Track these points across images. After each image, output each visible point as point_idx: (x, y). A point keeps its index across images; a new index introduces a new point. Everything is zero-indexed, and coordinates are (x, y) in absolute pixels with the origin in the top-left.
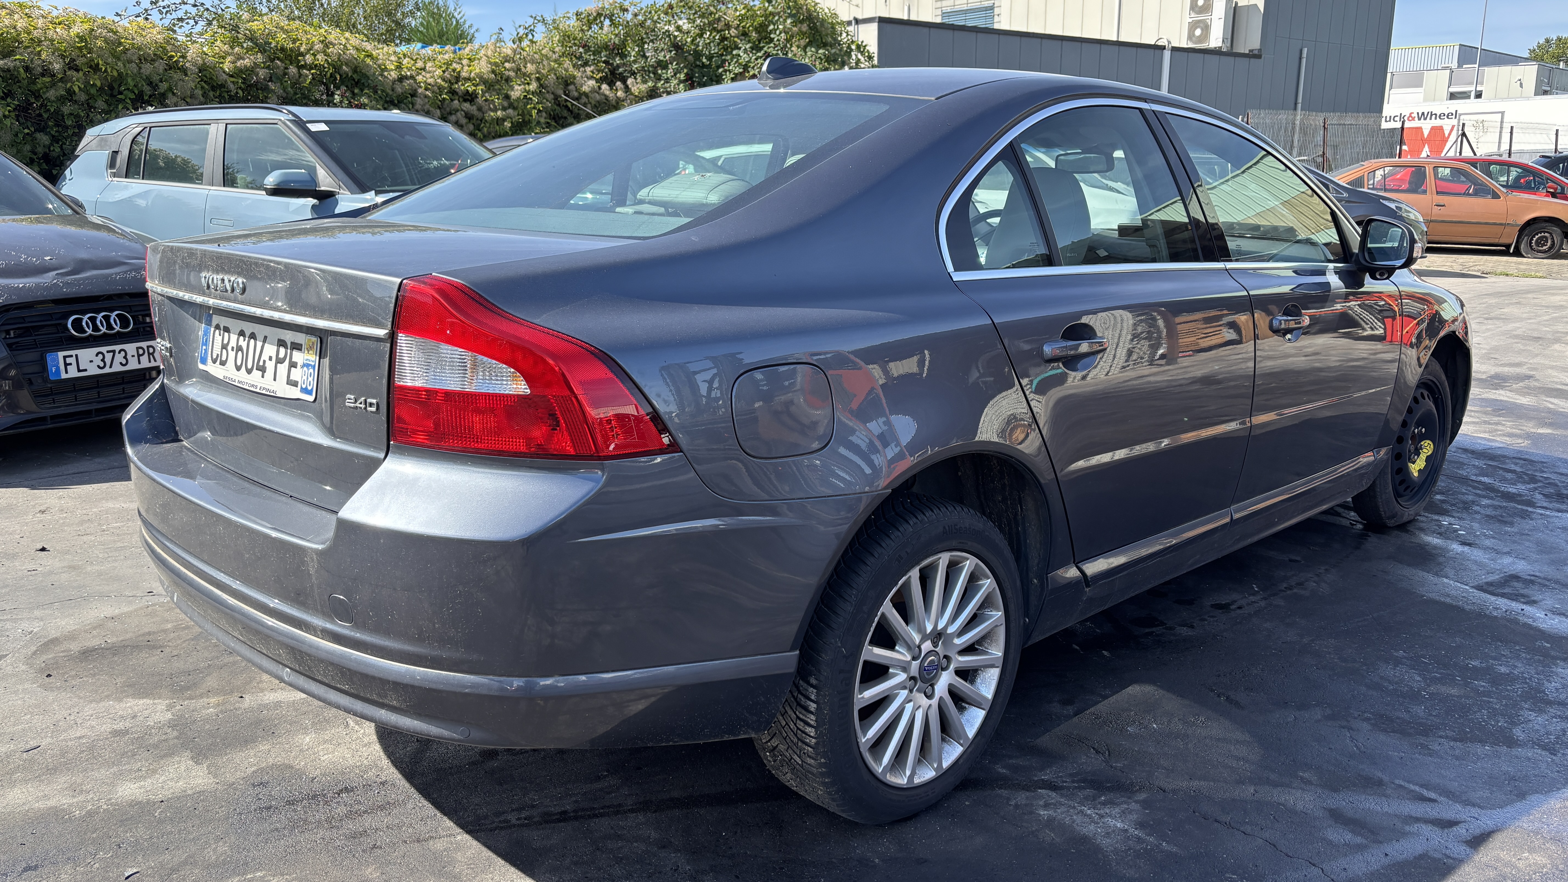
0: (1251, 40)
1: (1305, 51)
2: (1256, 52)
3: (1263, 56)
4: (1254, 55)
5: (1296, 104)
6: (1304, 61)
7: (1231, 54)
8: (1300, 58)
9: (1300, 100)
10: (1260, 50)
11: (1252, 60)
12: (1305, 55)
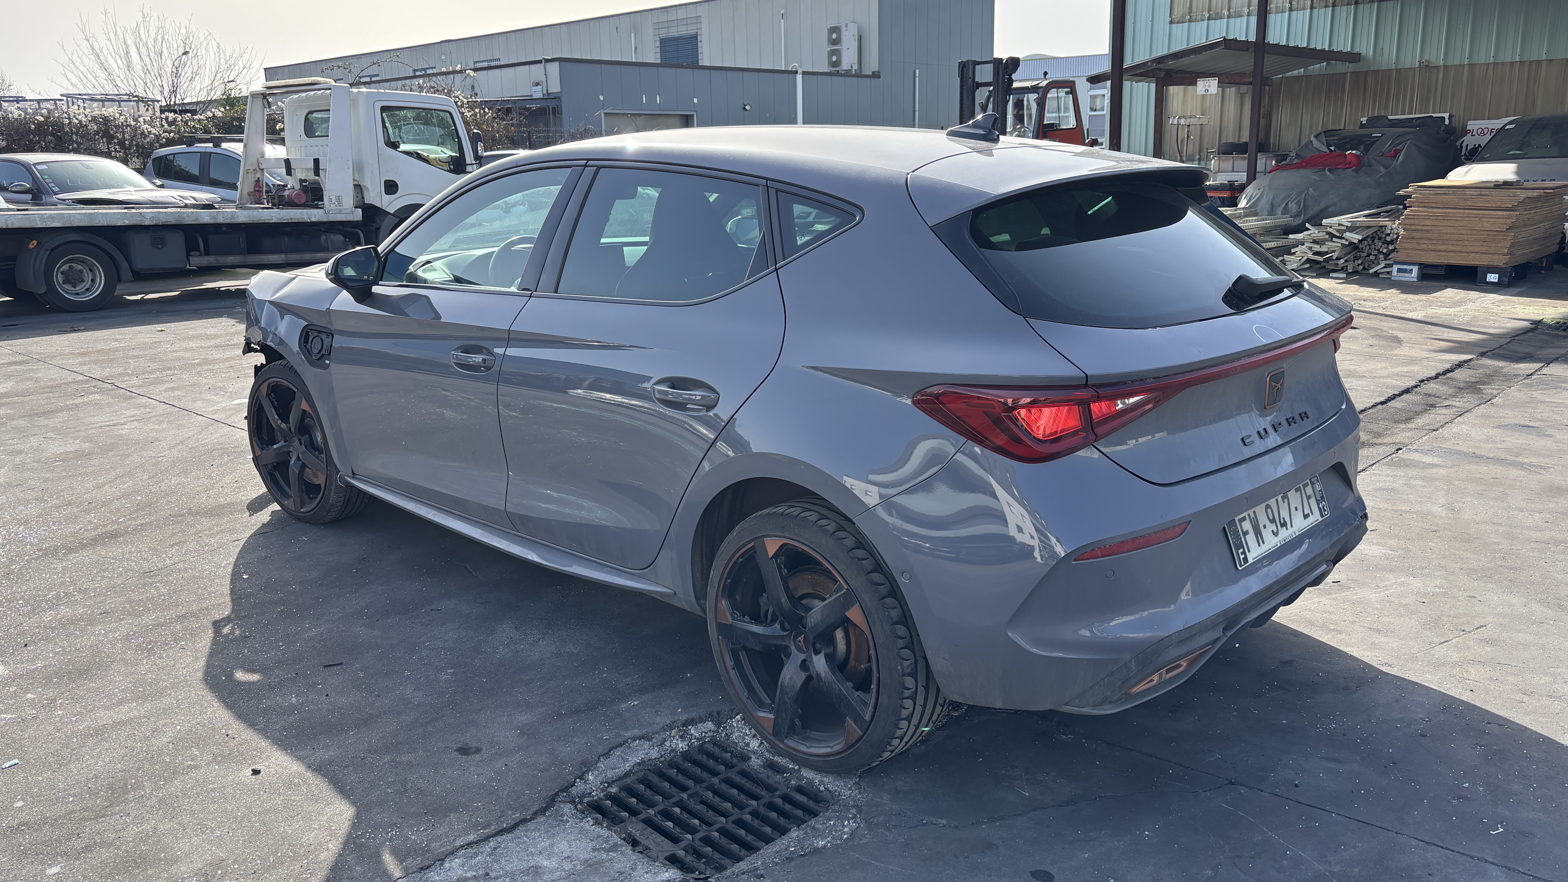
0: (872, 64)
1: (917, 71)
2: (876, 73)
3: (882, 77)
4: (876, 75)
6: (917, 79)
7: (859, 75)
8: (915, 77)
9: (917, 109)
10: (879, 72)
11: (872, 79)
12: (917, 75)
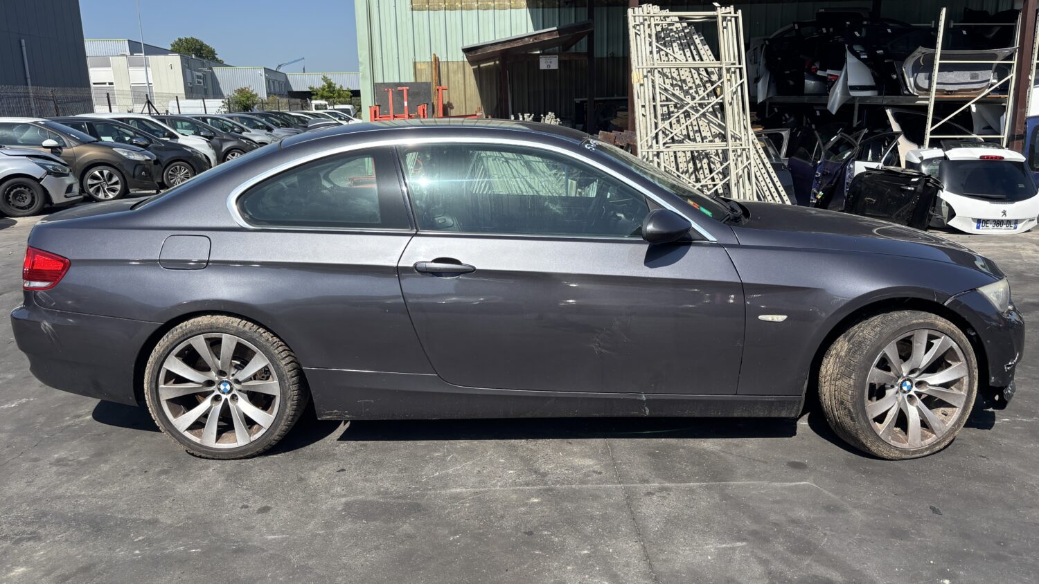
1: (23, 41)
5: (26, 79)
6: (24, 49)
9: (28, 76)
12: (23, 44)
